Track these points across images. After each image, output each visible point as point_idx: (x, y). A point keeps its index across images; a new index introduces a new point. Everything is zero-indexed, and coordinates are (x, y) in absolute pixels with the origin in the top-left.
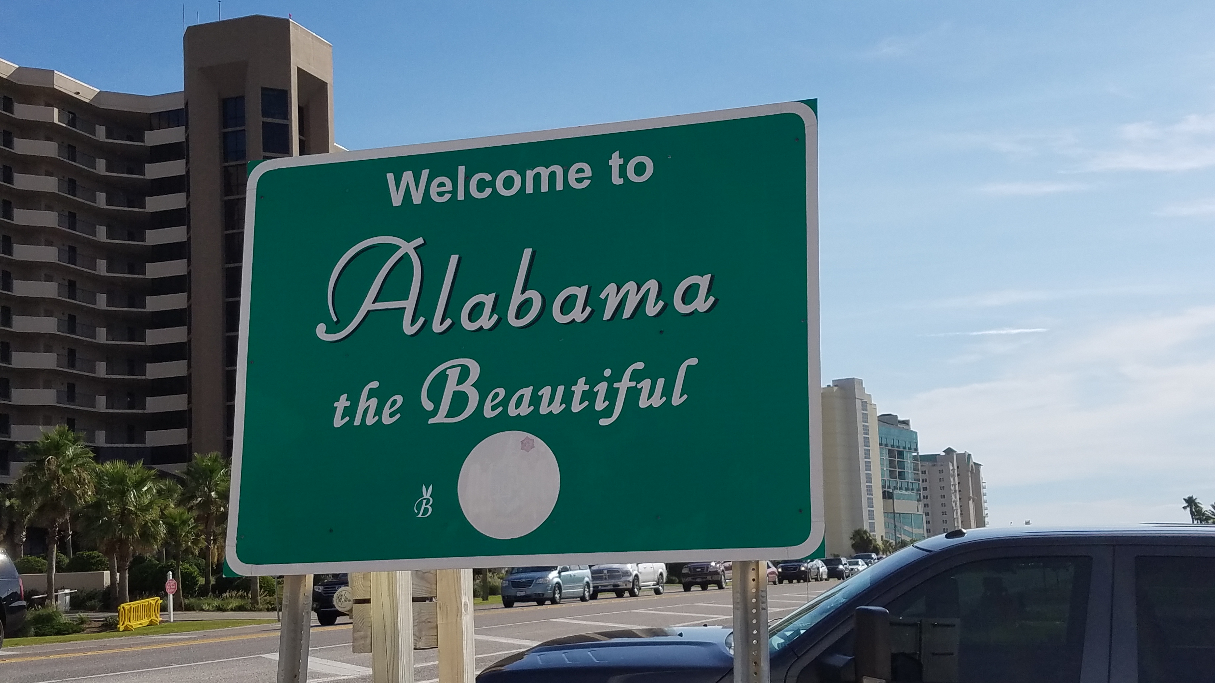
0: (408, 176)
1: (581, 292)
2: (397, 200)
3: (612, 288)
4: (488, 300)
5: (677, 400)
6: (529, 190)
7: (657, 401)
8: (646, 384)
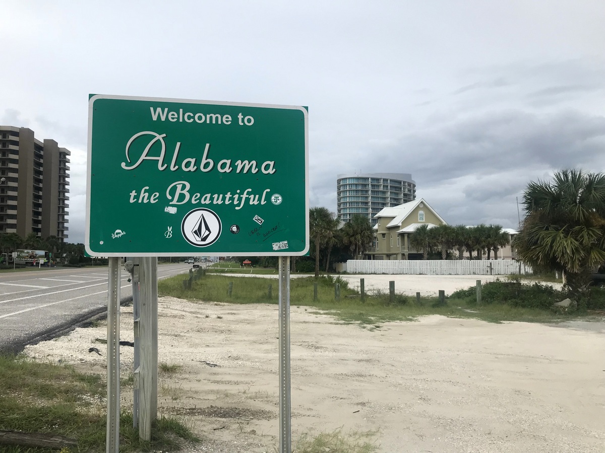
0: (159, 110)
1: (228, 162)
2: (155, 118)
3: (239, 162)
4: (193, 161)
5: (263, 203)
6: (208, 122)
7: (256, 203)
8: (252, 196)
